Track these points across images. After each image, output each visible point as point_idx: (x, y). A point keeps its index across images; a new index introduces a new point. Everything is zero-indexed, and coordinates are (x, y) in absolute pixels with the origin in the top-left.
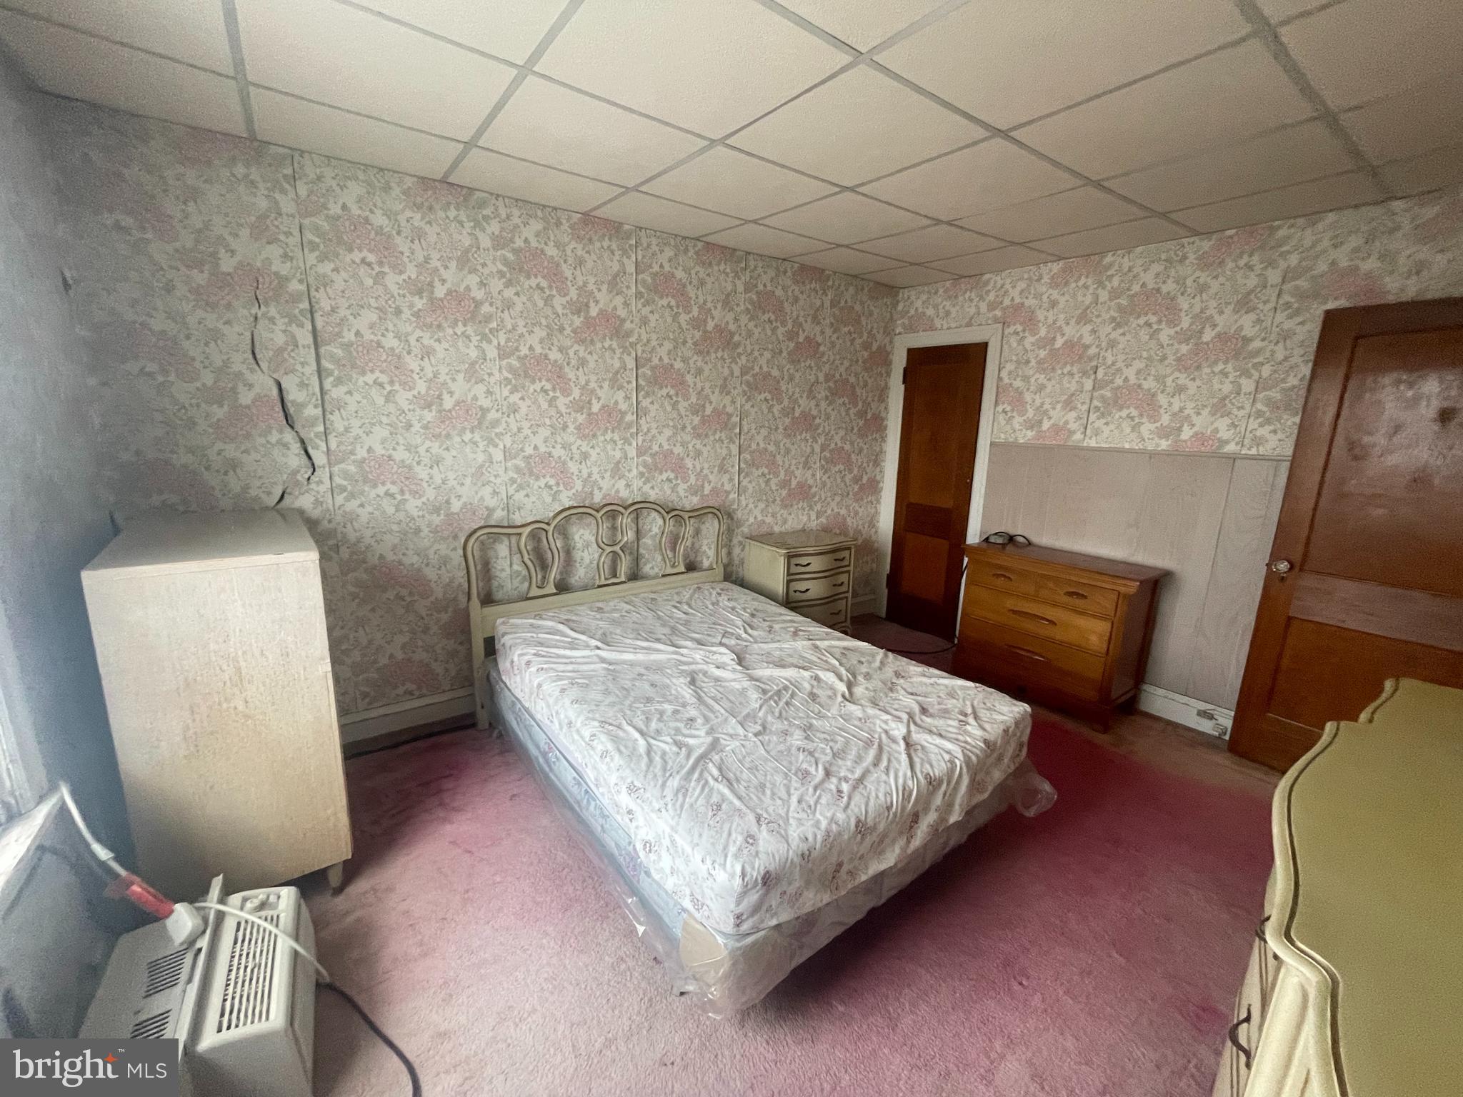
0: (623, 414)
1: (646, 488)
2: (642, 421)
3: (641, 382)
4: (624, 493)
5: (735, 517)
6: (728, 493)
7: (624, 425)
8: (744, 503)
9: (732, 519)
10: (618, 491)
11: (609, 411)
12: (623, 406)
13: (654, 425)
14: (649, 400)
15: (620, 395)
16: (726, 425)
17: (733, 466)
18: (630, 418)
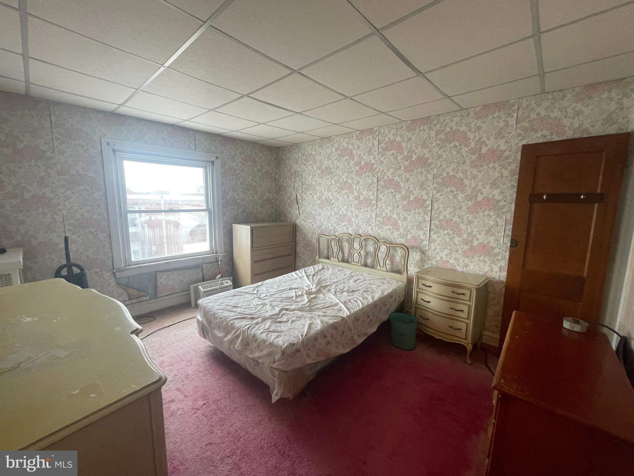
0: (372, 200)
1: (380, 231)
2: (379, 203)
3: (379, 187)
4: (370, 232)
5: (427, 254)
6: (422, 241)
7: (371, 205)
8: (433, 248)
9: (424, 254)
10: (368, 231)
11: (367, 200)
12: (372, 198)
13: (384, 205)
14: (382, 194)
15: (371, 193)
16: (422, 206)
17: (426, 227)
18: (374, 202)
